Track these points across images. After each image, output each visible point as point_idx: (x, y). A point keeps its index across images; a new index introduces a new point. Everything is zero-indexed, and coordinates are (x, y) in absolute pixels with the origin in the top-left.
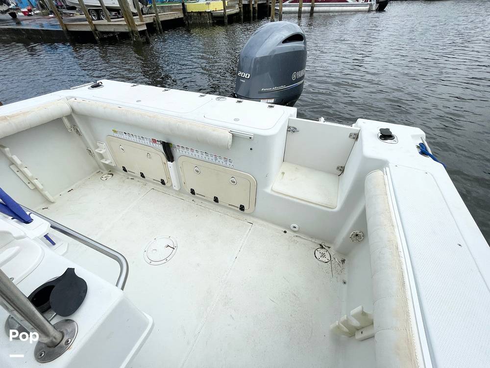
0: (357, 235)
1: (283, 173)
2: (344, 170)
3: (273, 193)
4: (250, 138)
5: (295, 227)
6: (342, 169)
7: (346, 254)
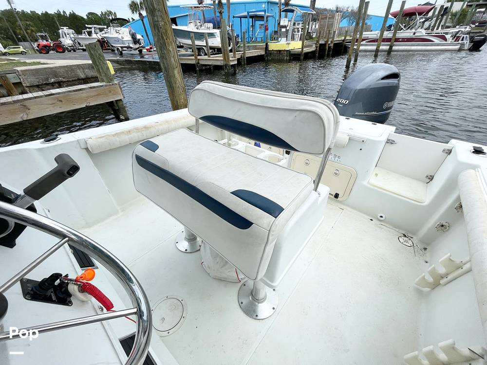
0: (442, 226)
1: (376, 175)
2: (433, 178)
3: (369, 186)
4: (363, 141)
5: (381, 217)
6: (431, 178)
7: (428, 244)
